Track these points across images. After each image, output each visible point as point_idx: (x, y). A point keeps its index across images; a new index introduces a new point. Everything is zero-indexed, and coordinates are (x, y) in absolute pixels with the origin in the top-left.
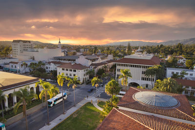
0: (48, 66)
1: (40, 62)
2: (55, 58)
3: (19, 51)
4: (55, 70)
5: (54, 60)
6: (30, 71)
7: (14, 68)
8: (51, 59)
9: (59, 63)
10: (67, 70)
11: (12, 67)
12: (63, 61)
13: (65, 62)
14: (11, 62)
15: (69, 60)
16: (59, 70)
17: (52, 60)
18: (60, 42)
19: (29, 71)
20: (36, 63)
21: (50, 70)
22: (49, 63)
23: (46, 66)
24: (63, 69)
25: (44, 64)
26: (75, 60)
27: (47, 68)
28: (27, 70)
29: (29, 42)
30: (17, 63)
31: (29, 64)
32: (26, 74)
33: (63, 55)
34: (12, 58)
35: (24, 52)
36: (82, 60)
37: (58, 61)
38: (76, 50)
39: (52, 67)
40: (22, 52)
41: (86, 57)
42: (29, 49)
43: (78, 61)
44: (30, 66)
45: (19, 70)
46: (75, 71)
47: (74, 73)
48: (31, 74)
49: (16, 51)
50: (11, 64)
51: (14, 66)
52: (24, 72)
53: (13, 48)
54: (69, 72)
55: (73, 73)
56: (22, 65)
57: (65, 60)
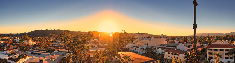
0: (157, 50)
1: (152, 47)
2: (162, 45)
3: (139, 40)
4: (163, 53)
5: (161, 47)
6: (146, 53)
7: (136, 50)
8: (159, 45)
10: (172, 54)
11: (135, 49)
12: (167, 47)
13: (169, 48)
15: (172, 46)
16: (166, 54)
17: (160, 46)
18: (162, 34)
19: (145, 53)
20: (149, 48)
21: (159, 53)
22: (158, 48)
23: (156, 50)
24: (169, 53)
25: (154, 49)
26: (176, 47)
27: (157, 52)
28: (144, 52)
29: (145, 34)
30: (138, 47)
31: (145, 48)
32: (143, 54)
33: (165, 42)
34: (134, 44)
35: (142, 40)
36: (181, 47)
37: (164, 47)
38: (172, 39)
39: (160, 51)
40: (141, 40)
41: (184, 44)
42: (145, 39)
43: (178, 47)
44: (145, 50)
45: (139, 52)
47: (177, 56)
48: (146, 55)
49: (137, 39)
50: (135, 48)
51: (136, 49)
52: (142, 53)
53: (136, 38)
56: (141, 49)
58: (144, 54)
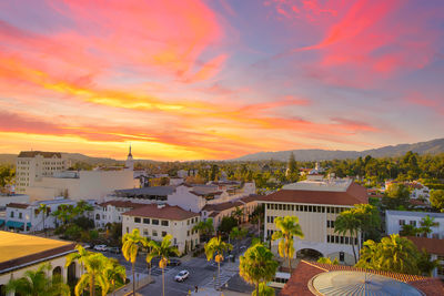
0: (100, 212)
1: (82, 204)
2: (118, 193)
3: (32, 176)
4: (118, 221)
5: (116, 199)
6: (57, 225)
7: (16, 219)
8: (108, 195)
9: (127, 204)
10: (147, 221)
11: (12, 216)
12: (136, 201)
13: (142, 201)
14: (11, 205)
15: (152, 197)
16: (128, 221)
17: (111, 199)
18: (130, 155)
19: (53, 226)
20: (71, 207)
21: (106, 221)
22: (104, 205)
23: (96, 212)
24: (137, 220)
25: (90, 209)
26: (164, 198)
27: (98, 216)
28: (50, 222)
29: (59, 155)
30: (24, 206)
31: (54, 208)
32: (45, 232)
33: (137, 184)
34: (13, 194)
35: (44, 179)
36: (181, 197)
37: (126, 199)
38: (168, 172)
39: (110, 215)
40: (40, 180)
41: (191, 189)
42: (56, 172)
43: (172, 200)
44: (56, 214)
45: (29, 224)
46: (166, 224)
47: (165, 228)
48: (56, 233)
49: (26, 177)
50: (9, 210)
51: (17, 215)
52: (41, 228)
53: (19, 171)
54: (151, 227)
55: (160, 228)
56: (37, 212)
57: (141, 197)
58: (50, 229)
